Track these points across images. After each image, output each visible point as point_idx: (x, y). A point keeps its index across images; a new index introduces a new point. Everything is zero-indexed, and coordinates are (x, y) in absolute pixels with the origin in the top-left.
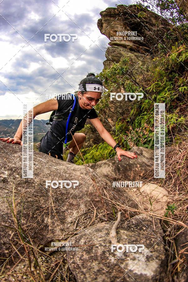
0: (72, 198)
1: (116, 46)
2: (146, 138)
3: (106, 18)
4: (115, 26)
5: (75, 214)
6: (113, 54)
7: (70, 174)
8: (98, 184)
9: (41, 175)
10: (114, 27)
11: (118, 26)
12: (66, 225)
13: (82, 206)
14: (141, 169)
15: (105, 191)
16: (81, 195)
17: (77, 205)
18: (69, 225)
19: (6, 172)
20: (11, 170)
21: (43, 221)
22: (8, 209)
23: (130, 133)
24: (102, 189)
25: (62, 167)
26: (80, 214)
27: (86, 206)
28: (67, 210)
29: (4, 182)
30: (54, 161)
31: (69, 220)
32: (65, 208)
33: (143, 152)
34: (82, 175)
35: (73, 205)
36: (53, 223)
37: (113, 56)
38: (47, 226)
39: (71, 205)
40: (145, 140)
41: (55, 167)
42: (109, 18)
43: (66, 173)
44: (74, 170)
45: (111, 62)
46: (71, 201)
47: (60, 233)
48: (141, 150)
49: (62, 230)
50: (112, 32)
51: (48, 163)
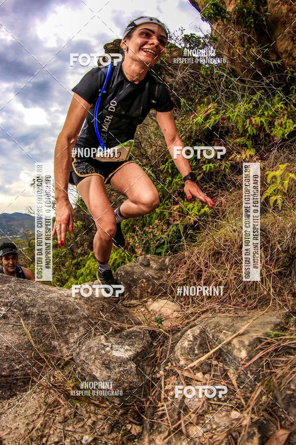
0: (71, 323)
2: (158, 240)
5: (76, 336)
7: (64, 301)
8: (93, 308)
9: (37, 306)
12: (70, 345)
13: (81, 329)
14: (148, 284)
15: (101, 313)
16: (78, 319)
17: (76, 328)
18: (72, 345)
19: (3, 308)
20: (7, 305)
21: (51, 344)
22: (19, 340)
23: (137, 235)
24: (98, 312)
25: (54, 294)
26: (80, 335)
27: (84, 328)
28: (68, 333)
29: (5, 318)
30: (44, 289)
31: (72, 341)
32: (66, 332)
33: (151, 262)
34: (76, 301)
35: (72, 328)
36: (59, 345)
38: (55, 347)
39: (71, 328)
40: (156, 242)
41: (48, 296)
43: (60, 300)
44: (67, 296)
46: (70, 325)
47: (66, 351)
48: (148, 260)
49: (68, 349)
51: (39, 292)
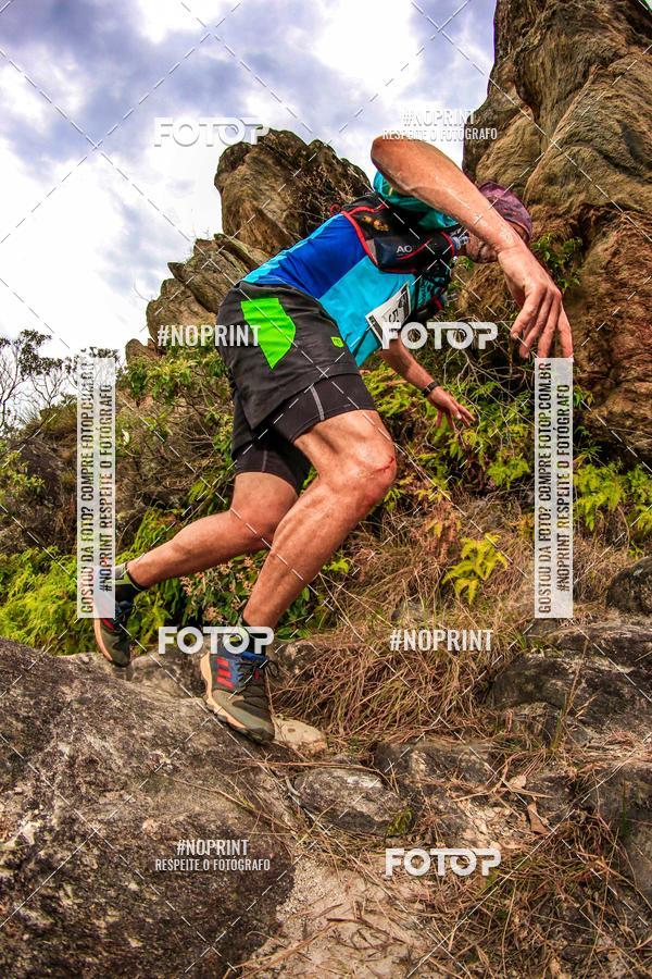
1: (232, 258)
3: (262, 157)
4: (268, 193)
6: (209, 275)
10: (264, 194)
11: (275, 197)
37: (207, 282)
42: (270, 162)
45: (189, 293)
50: (247, 205)
